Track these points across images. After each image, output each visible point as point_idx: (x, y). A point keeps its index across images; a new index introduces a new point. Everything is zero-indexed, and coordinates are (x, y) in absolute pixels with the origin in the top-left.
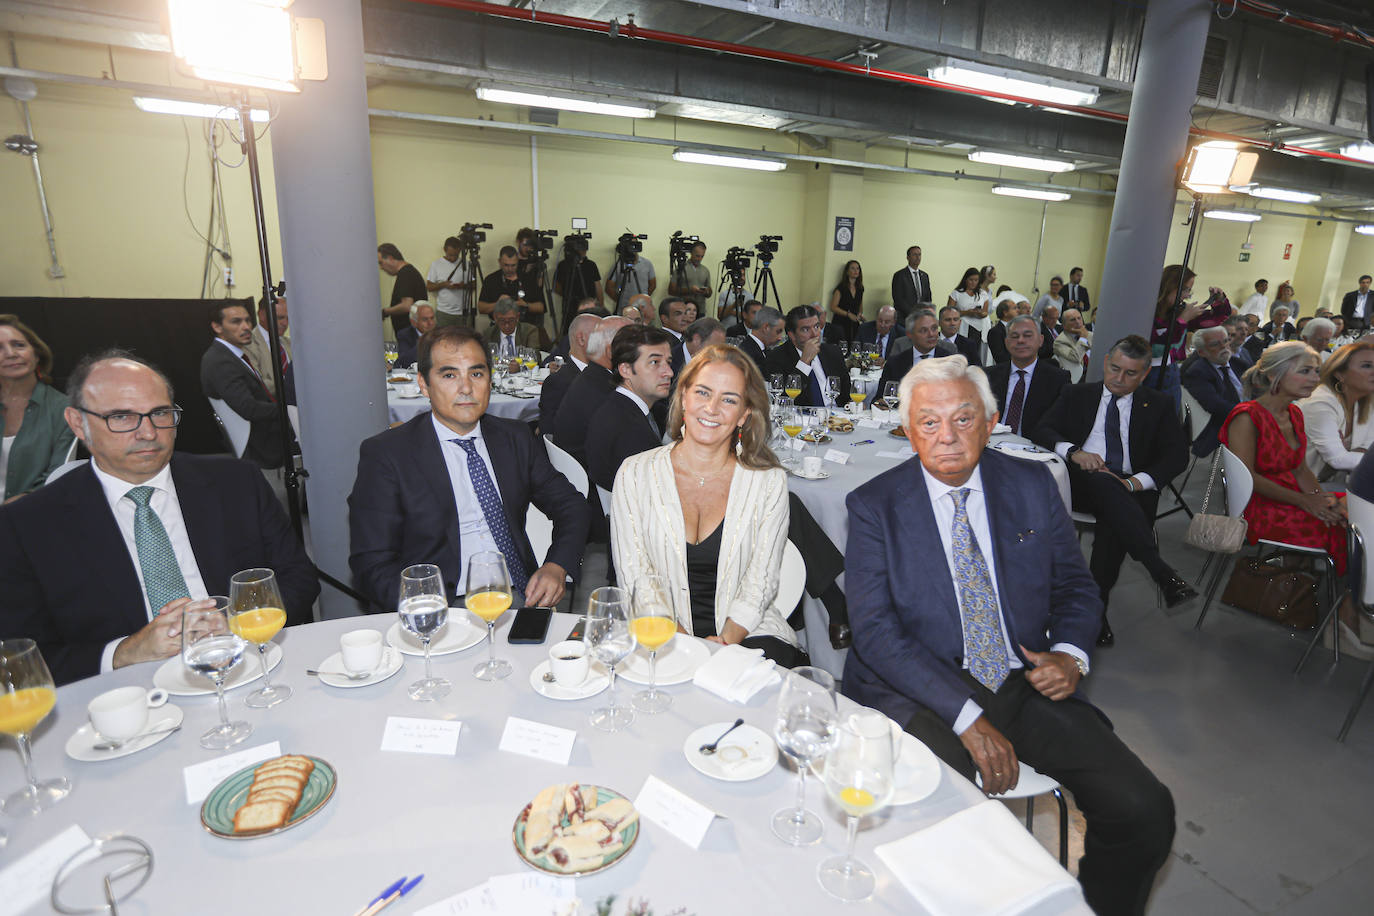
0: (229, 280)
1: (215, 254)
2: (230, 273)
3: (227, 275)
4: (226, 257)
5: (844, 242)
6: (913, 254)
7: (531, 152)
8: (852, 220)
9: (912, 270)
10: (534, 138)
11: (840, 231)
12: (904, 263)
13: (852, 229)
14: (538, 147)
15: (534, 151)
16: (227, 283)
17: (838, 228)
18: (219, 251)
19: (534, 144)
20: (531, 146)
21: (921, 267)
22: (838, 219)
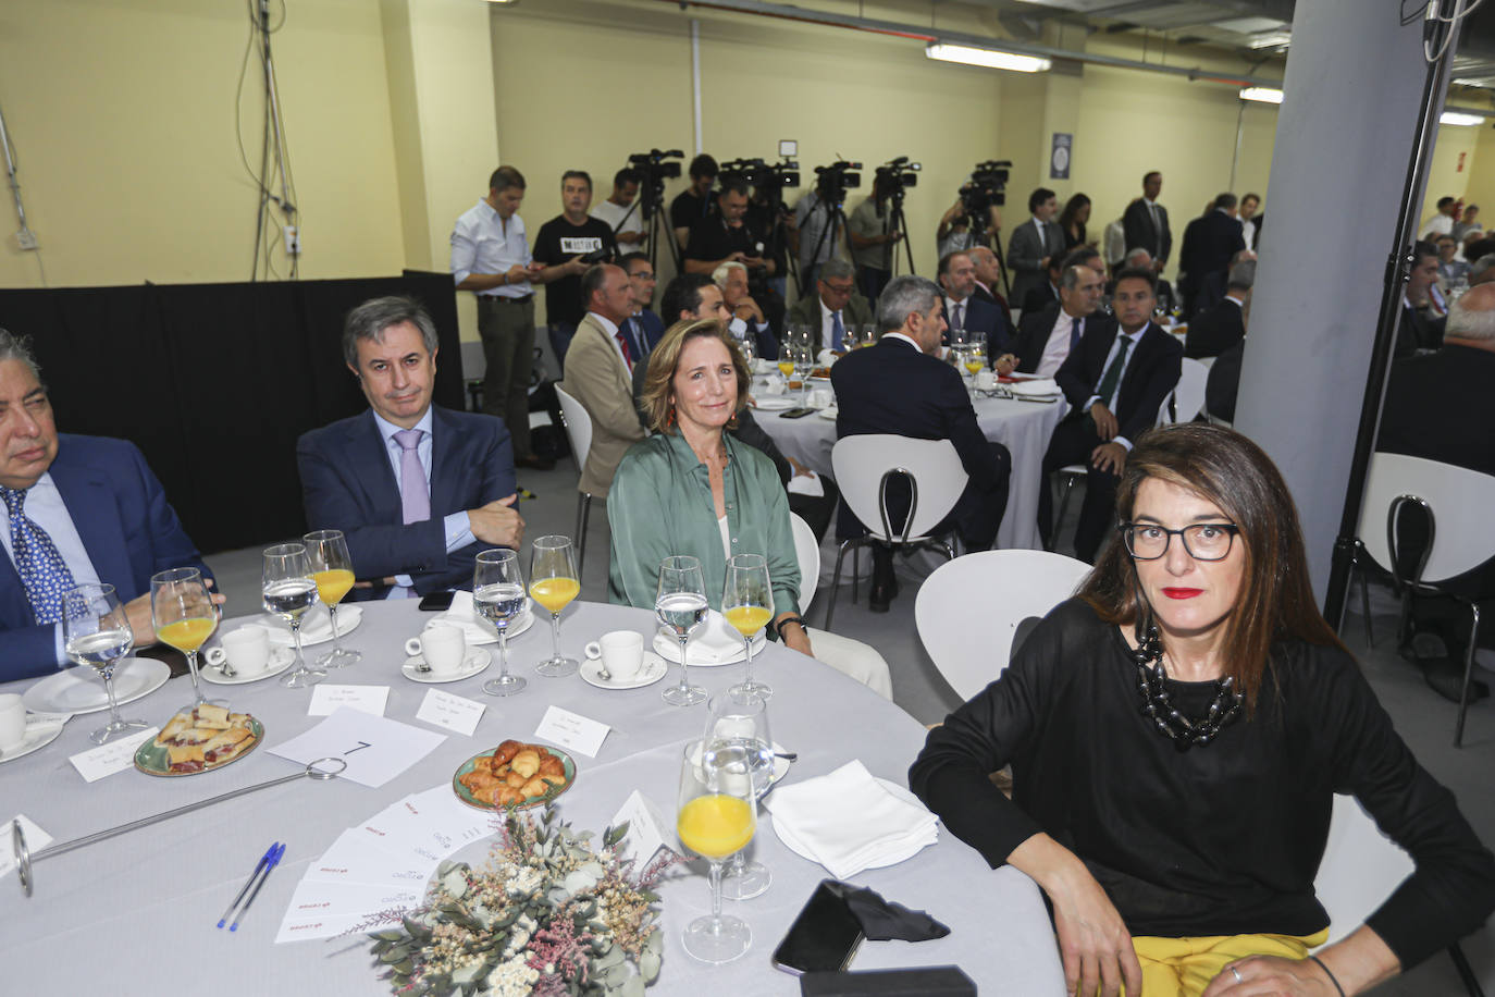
0: (294, 246)
1: (271, 203)
2: (295, 234)
3: (290, 238)
4: (288, 209)
5: (1060, 167)
6: (1152, 182)
7: (692, 44)
8: (1069, 137)
9: (1149, 203)
10: (696, 25)
11: (1058, 151)
12: (1139, 193)
13: (1069, 149)
14: (701, 37)
15: (696, 41)
16: (290, 250)
17: (1055, 148)
18: (276, 200)
19: (696, 33)
20: (691, 36)
21: (1159, 200)
22: (1056, 136)
